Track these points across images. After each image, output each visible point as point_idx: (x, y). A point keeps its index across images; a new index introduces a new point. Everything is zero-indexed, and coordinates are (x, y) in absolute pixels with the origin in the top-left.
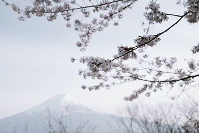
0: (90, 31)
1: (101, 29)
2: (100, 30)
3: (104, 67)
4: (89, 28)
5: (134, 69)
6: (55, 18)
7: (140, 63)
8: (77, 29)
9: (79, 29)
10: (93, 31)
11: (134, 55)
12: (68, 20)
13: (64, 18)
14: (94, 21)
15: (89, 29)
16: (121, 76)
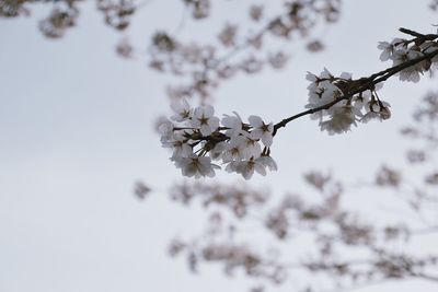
0: (212, 75)
1: (253, 66)
2: (248, 71)
3: (235, 150)
4: (205, 62)
5: (391, 232)
6: (71, 24)
7: (416, 207)
8: (157, 65)
9: (167, 66)
10: (222, 75)
11: (377, 109)
12: (122, 27)
13: (108, 21)
14: (228, 36)
15: (207, 67)
16: (341, 261)
